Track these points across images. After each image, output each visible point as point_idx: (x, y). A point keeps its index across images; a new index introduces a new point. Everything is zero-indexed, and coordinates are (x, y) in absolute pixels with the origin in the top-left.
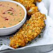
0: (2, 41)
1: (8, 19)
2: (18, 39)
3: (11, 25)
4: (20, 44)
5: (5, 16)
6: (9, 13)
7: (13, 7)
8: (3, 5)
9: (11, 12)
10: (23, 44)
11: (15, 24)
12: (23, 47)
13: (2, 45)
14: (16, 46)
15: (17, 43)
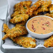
0: (39, 42)
1: (45, 29)
2: (49, 42)
3: (46, 33)
4: (50, 45)
5: (43, 26)
6: (46, 25)
7: (49, 21)
8: (43, 19)
9: (47, 24)
10: (52, 45)
11: (49, 33)
12: (52, 47)
13: (39, 44)
14: (47, 46)
15: (48, 45)
